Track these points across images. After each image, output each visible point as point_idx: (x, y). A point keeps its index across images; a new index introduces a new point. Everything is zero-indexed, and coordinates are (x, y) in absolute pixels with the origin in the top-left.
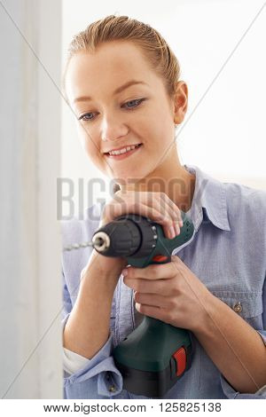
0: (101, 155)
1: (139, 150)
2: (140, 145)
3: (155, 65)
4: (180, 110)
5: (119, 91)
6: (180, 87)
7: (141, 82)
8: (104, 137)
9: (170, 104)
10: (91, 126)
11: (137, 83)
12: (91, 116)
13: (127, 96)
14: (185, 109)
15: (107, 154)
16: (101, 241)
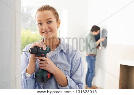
5: (47, 20)
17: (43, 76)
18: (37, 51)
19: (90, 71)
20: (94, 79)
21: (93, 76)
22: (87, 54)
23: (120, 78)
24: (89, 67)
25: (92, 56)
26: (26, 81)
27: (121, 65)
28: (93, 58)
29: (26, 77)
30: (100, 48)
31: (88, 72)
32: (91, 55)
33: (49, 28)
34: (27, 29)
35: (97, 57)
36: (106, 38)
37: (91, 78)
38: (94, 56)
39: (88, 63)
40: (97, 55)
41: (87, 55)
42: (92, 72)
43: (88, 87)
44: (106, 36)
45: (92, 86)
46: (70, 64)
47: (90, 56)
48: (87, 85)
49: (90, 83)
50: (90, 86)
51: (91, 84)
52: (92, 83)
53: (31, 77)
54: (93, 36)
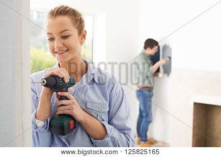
0: (54, 52)
1: (67, 52)
2: (68, 50)
3: (75, 25)
4: (83, 40)
5: (61, 32)
6: (84, 31)
7: (69, 30)
8: (55, 47)
9: (79, 38)
10: (52, 43)
11: (67, 30)
12: (52, 39)
13: (64, 34)
14: (85, 39)
15: (56, 52)
16: (44, 82)
17: (63, 124)
18: (55, 82)
19: (144, 115)
20: (150, 127)
21: (149, 122)
22: (138, 87)
23: (194, 124)
24: (142, 108)
25: (146, 89)
26: (37, 133)
27: (195, 103)
28: (147, 93)
29: (36, 127)
30: (161, 75)
31: (141, 116)
32: (144, 88)
33: (64, 45)
34: (39, 48)
35: (154, 91)
36: (170, 58)
37: (146, 125)
38: (149, 89)
39: (139, 101)
40: (155, 87)
41: (138, 89)
42: (147, 116)
43: (142, 140)
44: (170, 56)
45: (148, 138)
46: (107, 100)
47: (143, 90)
48: (140, 138)
49: (144, 134)
50: (144, 139)
51: (146, 136)
52: (148, 134)
53: (44, 127)
54: (148, 57)
